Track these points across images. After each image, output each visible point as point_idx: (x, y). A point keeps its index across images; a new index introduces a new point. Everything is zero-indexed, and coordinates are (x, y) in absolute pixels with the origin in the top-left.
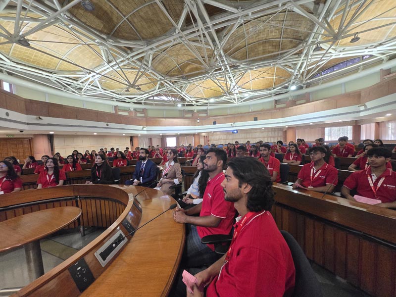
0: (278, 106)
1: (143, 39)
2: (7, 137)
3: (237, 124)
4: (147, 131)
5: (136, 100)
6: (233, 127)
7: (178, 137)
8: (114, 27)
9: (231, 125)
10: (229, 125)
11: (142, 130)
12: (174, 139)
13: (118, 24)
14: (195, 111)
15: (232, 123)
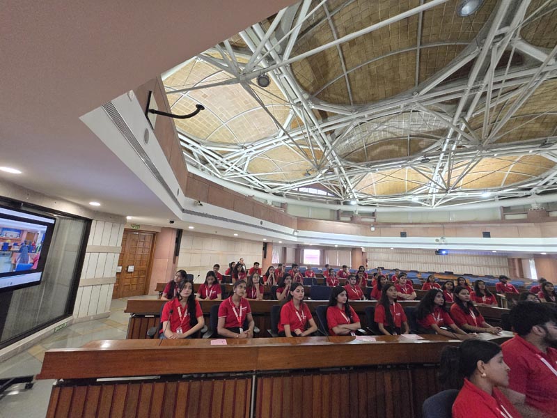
0: (509, 217)
1: (355, 102)
2: (132, 228)
3: (448, 240)
4: (298, 237)
5: (279, 190)
6: (441, 244)
7: (325, 249)
8: (324, 84)
9: (437, 240)
10: (433, 240)
11: (293, 235)
12: (317, 253)
13: (331, 80)
14: (357, 213)
15: (439, 238)
